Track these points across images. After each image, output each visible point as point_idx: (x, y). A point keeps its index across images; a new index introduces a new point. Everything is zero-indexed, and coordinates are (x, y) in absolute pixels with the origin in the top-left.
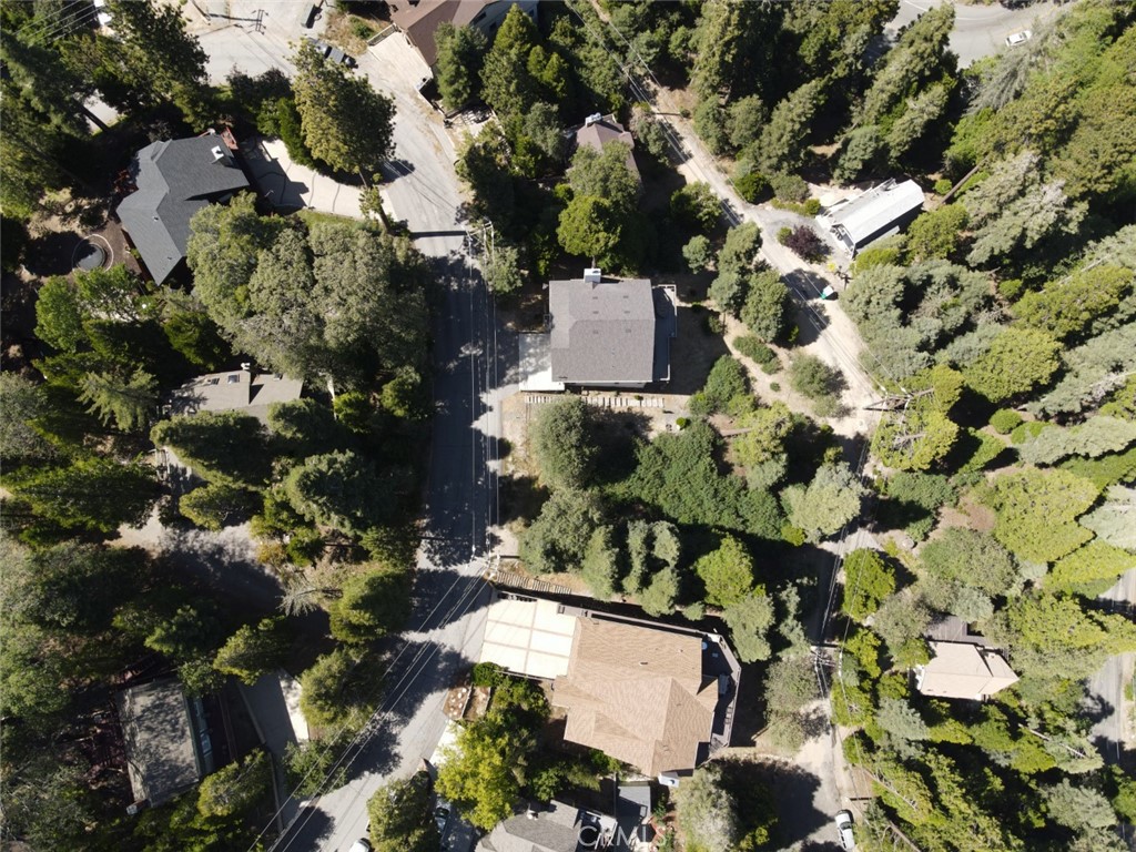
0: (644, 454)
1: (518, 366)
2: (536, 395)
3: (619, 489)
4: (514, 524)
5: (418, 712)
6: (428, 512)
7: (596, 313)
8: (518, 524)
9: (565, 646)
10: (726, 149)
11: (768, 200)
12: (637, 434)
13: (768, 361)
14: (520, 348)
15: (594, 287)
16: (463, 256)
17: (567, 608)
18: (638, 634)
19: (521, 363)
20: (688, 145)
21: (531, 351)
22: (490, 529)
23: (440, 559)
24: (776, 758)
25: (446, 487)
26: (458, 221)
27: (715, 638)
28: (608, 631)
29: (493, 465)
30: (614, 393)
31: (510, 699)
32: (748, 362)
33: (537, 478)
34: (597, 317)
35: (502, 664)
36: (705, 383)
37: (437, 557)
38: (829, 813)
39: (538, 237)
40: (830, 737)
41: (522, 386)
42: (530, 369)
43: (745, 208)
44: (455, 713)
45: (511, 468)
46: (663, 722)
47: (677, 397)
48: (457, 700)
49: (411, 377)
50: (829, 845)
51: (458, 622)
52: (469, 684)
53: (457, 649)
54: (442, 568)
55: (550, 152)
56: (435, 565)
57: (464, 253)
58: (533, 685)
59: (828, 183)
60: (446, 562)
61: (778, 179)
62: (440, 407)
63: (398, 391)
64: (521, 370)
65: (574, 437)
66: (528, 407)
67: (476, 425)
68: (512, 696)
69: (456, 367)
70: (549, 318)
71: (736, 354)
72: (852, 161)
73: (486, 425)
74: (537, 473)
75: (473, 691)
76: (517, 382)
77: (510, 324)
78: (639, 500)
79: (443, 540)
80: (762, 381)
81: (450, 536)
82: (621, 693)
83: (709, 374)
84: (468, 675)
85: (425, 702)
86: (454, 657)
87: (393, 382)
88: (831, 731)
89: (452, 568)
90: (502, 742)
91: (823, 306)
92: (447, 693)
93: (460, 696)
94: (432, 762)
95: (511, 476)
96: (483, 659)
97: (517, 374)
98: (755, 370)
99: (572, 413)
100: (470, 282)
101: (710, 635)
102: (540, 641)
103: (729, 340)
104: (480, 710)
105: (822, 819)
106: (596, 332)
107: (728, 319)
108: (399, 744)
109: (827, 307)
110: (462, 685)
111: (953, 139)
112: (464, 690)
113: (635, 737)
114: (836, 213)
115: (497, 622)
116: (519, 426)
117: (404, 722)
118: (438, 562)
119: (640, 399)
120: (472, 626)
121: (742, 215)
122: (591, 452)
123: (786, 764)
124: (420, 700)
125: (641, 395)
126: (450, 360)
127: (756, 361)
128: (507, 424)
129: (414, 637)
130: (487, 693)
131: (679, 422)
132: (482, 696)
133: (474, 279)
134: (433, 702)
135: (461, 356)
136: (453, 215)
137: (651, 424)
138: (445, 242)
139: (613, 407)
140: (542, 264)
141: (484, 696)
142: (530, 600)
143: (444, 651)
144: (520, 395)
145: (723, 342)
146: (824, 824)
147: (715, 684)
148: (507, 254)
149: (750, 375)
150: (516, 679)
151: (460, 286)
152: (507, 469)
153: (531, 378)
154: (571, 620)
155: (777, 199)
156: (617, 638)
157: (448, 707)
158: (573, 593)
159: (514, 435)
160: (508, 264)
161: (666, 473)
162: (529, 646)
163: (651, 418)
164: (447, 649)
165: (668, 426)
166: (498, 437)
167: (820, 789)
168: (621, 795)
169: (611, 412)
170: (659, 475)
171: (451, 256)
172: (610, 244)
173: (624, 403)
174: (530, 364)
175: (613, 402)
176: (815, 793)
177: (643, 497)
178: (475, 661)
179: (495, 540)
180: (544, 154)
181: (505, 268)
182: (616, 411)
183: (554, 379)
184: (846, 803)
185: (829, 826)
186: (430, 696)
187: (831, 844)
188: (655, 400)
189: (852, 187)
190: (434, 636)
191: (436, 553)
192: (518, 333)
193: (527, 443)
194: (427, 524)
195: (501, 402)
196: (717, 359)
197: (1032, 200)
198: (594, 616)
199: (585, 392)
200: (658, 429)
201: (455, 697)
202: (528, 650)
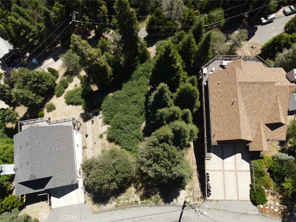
34: (30, 162)
112: (271, 208)
115: (225, 193)
195: (94, 212)
202: (236, 171)
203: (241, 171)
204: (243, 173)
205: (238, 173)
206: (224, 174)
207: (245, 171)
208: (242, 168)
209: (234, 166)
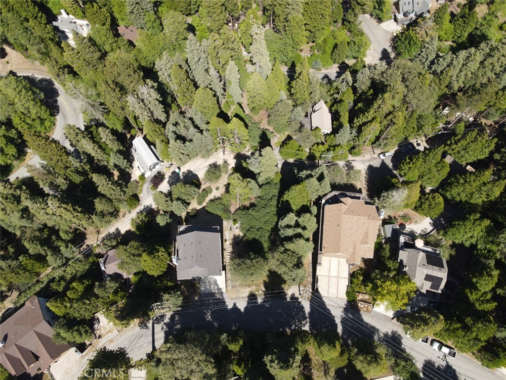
0: (250, 236)
1: (215, 293)
2: (227, 284)
3: (266, 245)
4: (285, 288)
5: (372, 325)
6: (283, 329)
7: (192, 257)
8: (285, 287)
9: (335, 261)
10: (115, 214)
11: (138, 196)
12: (241, 240)
13: (207, 191)
14: (207, 292)
15: (180, 260)
16: (164, 324)
17: (318, 262)
18: (326, 230)
19: (213, 292)
20: (112, 230)
21: (208, 287)
22: (288, 300)
23: (304, 321)
24: (364, 180)
25: (271, 321)
26: (147, 327)
27: (323, 201)
28: (327, 242)
29: (260, 300)
30: (224, 251)
31: (360, 285)
32: (208, 199)
33: (264, 281)
34: (194, 256)
35: (346, 289)
36: (217, 215)
37: (303, 322)
38: (380, 161)
39: (158, 285)
40: (353, 162)
41: (224, 290)
42: (216, 287)
43: (141, 205)
44: (370, 308)
45: (260, 292)
46: (360, 217)
47: (224, 226)
48: (364, 307)
49: (225, 338)
50: (392, 161)
51: (331, 310)
52: (356, 303)
53: (342, 310)
54: (308, 320)
55: (117, 285)
56: (306, 323)
57: (163, 323)
58: (352, 276)
59: (131, 174)
60: (305, 318)
61: (129, 192)
62: (235, 328)
63: (232, 342)
64: (216, 291)
65: (248, 261)
66: (233, 287)
67: (242, 310)
68: (358, 284)
69: (216, 322)
70: (194, 279)
71: (204, 204)
72: (123, 163)
73: (242, 305)
74: (262, 281)
75: (359, 301)
76: (222, 293)
77: (196, 298)
78: (269, 237)
79: (295, 321)
80: (215, 194)
81: (293, 318)
82: (351, 235)
83: (214, 214)
84: (353, 303)
85: (367, 322)
86: (346, 310)
87: (228, 345)
88: (350, 162)
89: (307, 315)
90: (379, 283)
91: (183, 173)
92: (362, 312)
93: (362, 306)
94: (392, 316)
95: (264, 292)
96: (345, 297)
97: (218, 293)
98: (211, 197)
99: (237, 263)
100: (176, 319)
101: (322, 203)
102: (334, 273)
103: (199, 207)
104: (366, 297)
105: (383, 164)
106: (201, 256)
107: (190, 207)
108: (387, 332)
109: (183, 171)
110: (357, 306)
111: (115, 129)
112: (359, 304)
113: (368, 228)
114: (144, 170)
115: (328, 292)
116: (242, 290)
117: (378, 330)
118: (305, 322)
119: (226, 240)
120: (332, 303)
121: (144, 206)
122: (253, 255)
123: (365, 177)
124: (367, 324)
125: (224, 240)
126: (213, 326)
127: (207, 196)
128: (241, 295)
129: (340, 329)
130: (359, 295)
131: (235, 224)
132: (360, 297)
133: (175, 317)
134: (367, 318)
135: (211, 320)
136: (144, 331)
137: (236, 235)
138: (157, 333)
139: (230, 251)
140: (169, 284)
141: (360, 296)
142: (317, 278)
143: (344, 315)
144: (228, 291)
145: (200, 209)
146: (385, 163)
147: (342, 199)
148: (166, 299)
149: (213, 198)
150: (351, 282)
151: (178, 324)
152: (261, 294)
153: (220, 287)
154: (324, 259)
155: (137, 193)
156: (329, 239)
157: (368, 311)
158: (311, 262)
159: (246, 292)
160: (171, 298)
161: (257, 227)
162: (336, 277)
163: (234, 235)
164: (343, 314)
165: (237, 228)
166: (247, 299)
167: (372, 165)
168: (390, 236)
169: (232, 252)
170: (258, 230)
171: (164, 330)
172: (164, 250)
173: (228, 247)
174: (214, 287)
175: (228, 251)
176: (374, 166)
177: (268, 235)
178: (346, 301)
179: (293, 297)
180: (118, 288)
181: (173, 299)
182: (232, 250)
183: (221, 275)
184: (376, 156)
185: (385, 161)
186: (364, 320)
187: (391, 160)
188: (226, 235)
189: (133, 165)
190: (338, 321)
191: (301, 323)
192: (200, 294)
193: (249, 286)
194: (289, 329)
195: (232, 299)
196: (207, 211)
197: (145, 97)
198: (321, 250)
199: (225, 264)
200: (238, 232)
201: (363, 308)
202: (338, 277)
203: (341, 278)
204: (343, 279)
205: (339, 279)
206: (329, 279)
207: (344, 278)
208: (342, 276)
209: (337, 274)
